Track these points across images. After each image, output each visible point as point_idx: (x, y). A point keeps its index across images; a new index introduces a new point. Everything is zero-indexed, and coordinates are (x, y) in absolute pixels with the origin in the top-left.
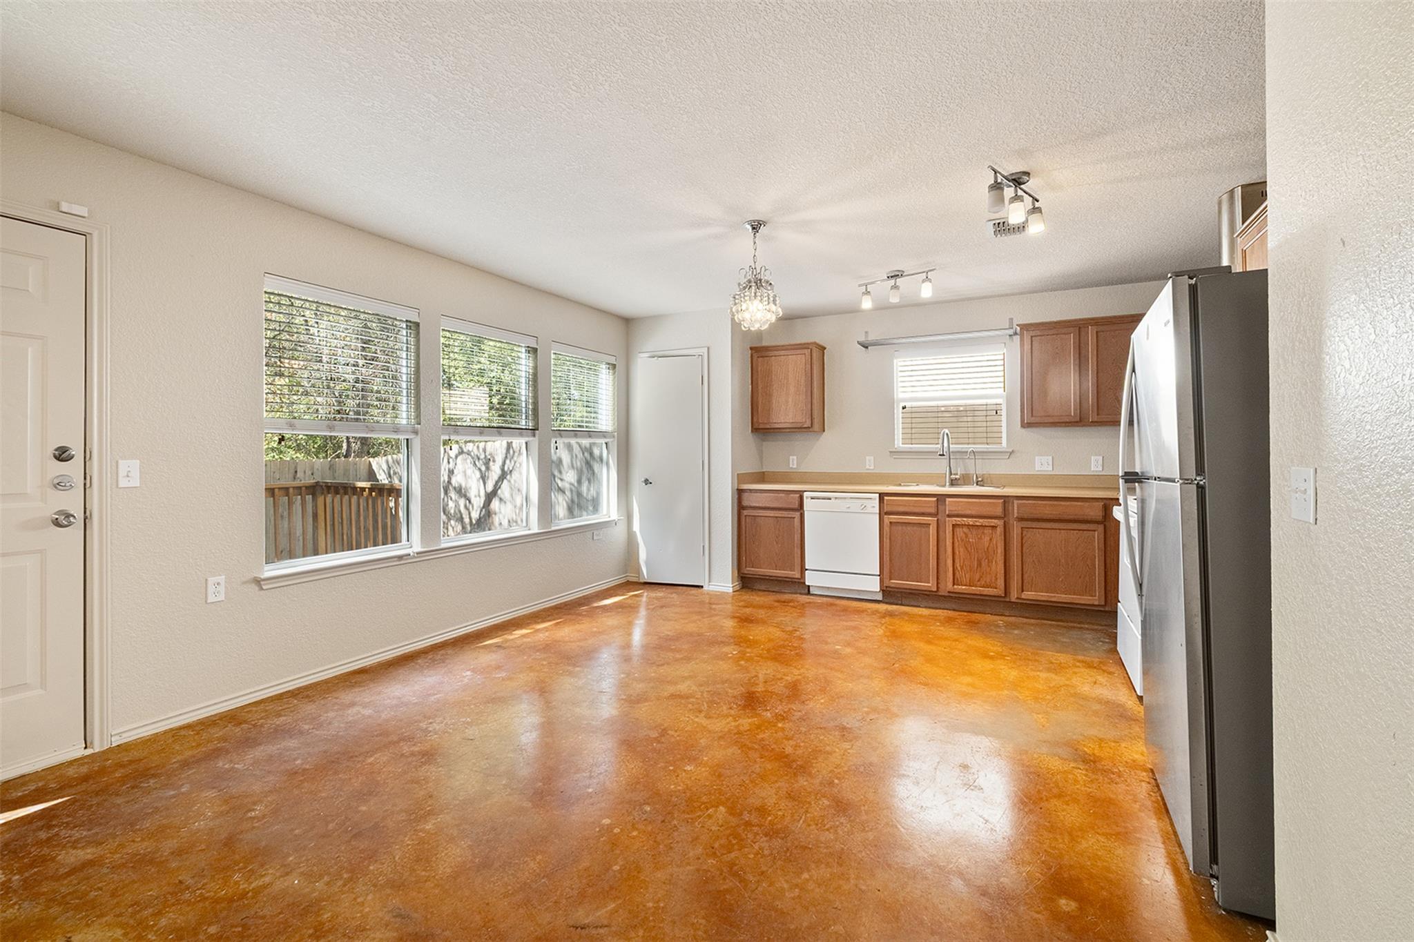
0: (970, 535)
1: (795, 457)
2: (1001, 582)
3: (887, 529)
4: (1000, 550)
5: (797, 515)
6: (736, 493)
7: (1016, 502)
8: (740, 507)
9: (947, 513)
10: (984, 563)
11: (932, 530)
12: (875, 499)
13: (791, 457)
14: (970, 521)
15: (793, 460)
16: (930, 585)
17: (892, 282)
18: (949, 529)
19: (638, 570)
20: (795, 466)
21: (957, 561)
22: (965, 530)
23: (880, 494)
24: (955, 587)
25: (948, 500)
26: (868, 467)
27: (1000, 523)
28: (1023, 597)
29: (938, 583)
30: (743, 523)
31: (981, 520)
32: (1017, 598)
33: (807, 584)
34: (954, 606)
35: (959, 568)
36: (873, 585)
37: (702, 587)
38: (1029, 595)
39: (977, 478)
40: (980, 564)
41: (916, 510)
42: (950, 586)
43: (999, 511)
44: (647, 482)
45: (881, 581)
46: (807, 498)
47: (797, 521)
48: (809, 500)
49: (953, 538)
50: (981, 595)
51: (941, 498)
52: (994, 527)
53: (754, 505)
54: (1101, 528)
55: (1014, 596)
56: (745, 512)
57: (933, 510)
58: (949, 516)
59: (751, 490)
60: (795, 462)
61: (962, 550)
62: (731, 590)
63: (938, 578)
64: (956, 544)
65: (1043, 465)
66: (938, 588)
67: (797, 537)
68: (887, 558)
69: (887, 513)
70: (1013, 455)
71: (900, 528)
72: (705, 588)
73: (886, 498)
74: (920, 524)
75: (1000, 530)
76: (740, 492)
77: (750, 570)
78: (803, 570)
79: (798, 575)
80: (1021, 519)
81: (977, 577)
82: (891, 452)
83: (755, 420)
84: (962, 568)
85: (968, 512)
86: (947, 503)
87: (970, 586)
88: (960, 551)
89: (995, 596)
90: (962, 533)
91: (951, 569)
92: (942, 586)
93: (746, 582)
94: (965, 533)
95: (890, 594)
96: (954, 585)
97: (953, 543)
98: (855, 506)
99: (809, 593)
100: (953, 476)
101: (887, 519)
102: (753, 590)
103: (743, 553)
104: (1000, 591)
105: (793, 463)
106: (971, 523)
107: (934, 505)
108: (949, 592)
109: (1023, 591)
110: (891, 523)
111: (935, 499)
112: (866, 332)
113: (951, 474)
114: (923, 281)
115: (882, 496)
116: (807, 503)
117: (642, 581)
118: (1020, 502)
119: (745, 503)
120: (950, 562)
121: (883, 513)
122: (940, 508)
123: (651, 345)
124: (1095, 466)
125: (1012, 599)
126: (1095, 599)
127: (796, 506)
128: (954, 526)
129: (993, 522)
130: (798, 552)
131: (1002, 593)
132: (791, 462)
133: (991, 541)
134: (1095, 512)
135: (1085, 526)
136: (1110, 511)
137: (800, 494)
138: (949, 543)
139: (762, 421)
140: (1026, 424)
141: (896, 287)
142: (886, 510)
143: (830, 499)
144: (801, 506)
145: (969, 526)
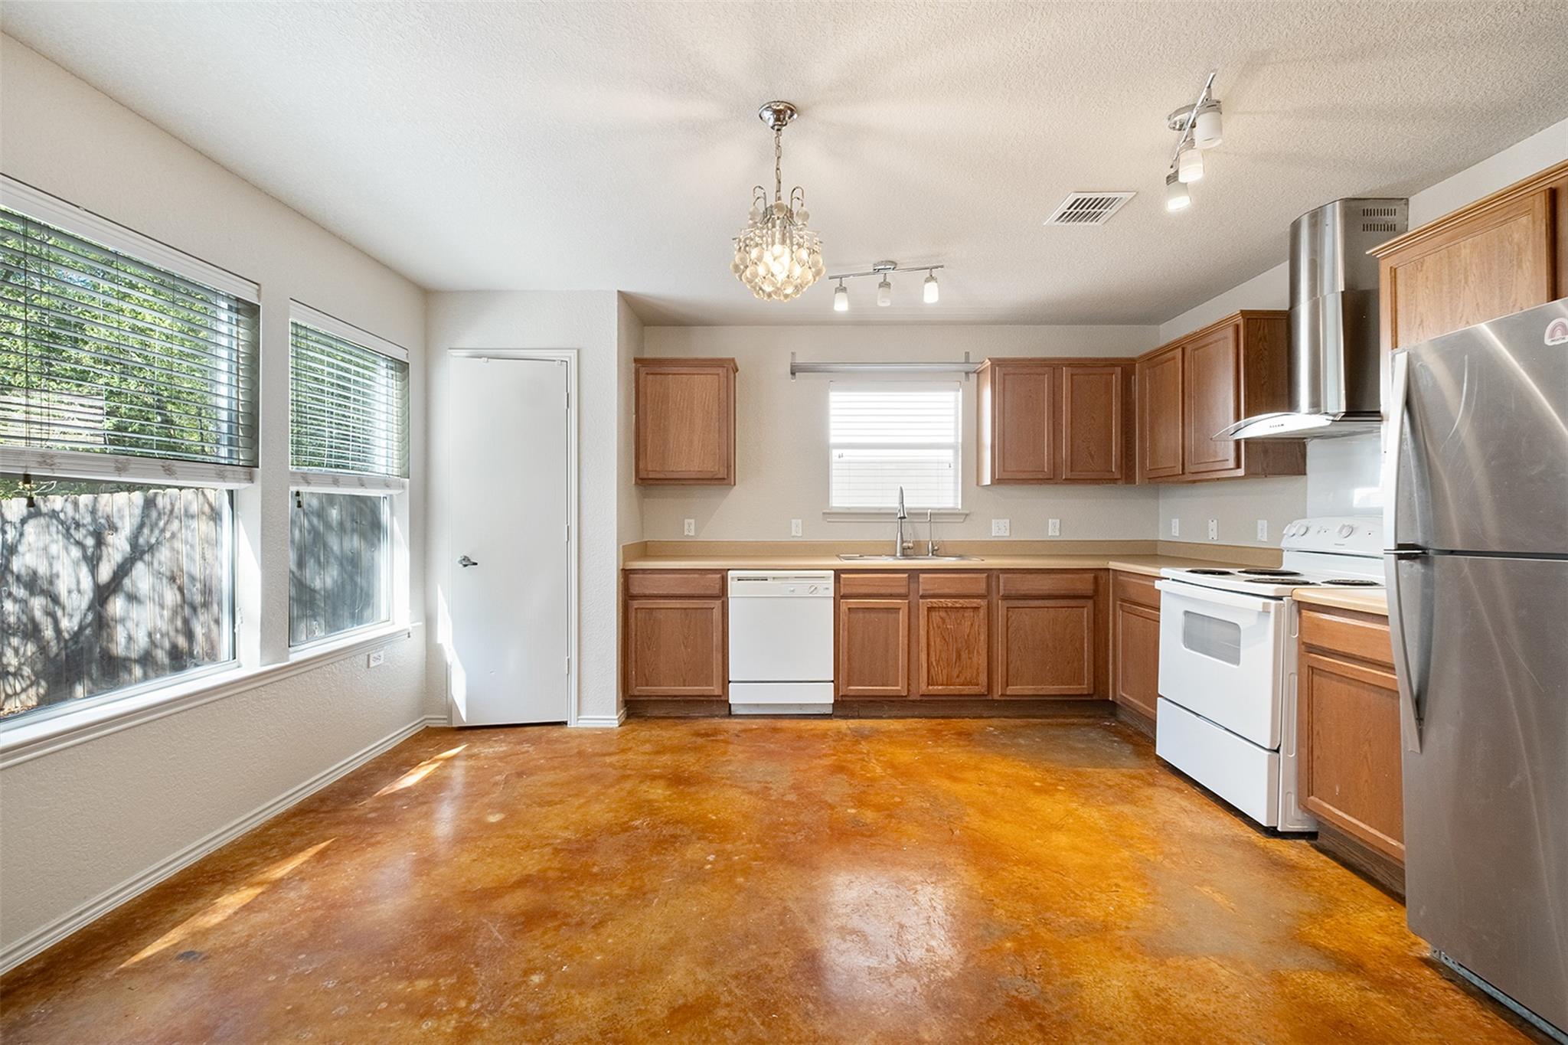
0: (948, 621)
1: (692, 521)
2: (983, 678)
3: (843, 617)
4: (983, 637)
5: (718, 603)
6: (620, 572)
7: (1001, 577)
8: (628, 596)
9: (921, 593)
10: (964, 655)
11: (902, 616)
12: (829, 577)
13: (688, 521)
14: (949, 602)
15: (689, 524)
16: (899, 688)
17: (880, 278)
18: (923, 613)
19: (450, 709)
20: (692, 533)
21: (932, 654)
22: (943, 614)
23: (836, 571)
24: (930, 687)
25: (922, 576)
26: (794, 534)
27: (983, 603)
28: (1008, 693)
29: (909, 685)
30: (632, 621)
31: (961, 601)
32: (1002, 695)
33: (730, 702)
34: (928, 713)
35: (934, 664)
36: (824, 696)
37: (565, 723)
38: (1014, 690)
39: (933, 547)
40: (959, 656)
41: (883, 591)
42: (924, 688)
43: (982, 588)
44: (467, 562)
45: (836, 689)
46: (732, 578)
47: (717, 614)
48: (736, 582)
49: (928, 626)
50: (961, 695)
51: (912, 575)
52: (976, 609)
53: (647, 592)
54: (1090, 603)
55: (997, 695)
56: (636, 604)
57: (903, 591)
58: (923, 597)
59: (644, 571)
60: (693, 527)
61: (938, 640)
62: (615, 724)
63: (908, 679)
64: (932, 633)
65: (1000, 529)
66: (909, 690)
67: (717, 637)
68: (843, 657)
69: (844, 597)
70: (968, 518)
71: (861, 615)
72: (572, 724)
73: (843, 576)
74: (888, 610)
75: (982, 613)
76: (626, 575)
77: (640, 690)
78: (726, 682)
79: (715, 690)
80: (1006, 598)
81: (955, 673)
82: (824, 513)
83: (641, 466)
84: (938, 662)
85: (946, 591)
86: (921, 580)
87: (947, 685)
88: (936, 642)
89: (976, 695)
90: (938, 618)
91: (925, 665)
92: (913, 688)
93: (634, 707)
94: (942, 618)
95: (844, 706)
96: (928, 684)
97: (928, 633)
98: (802, 588)
99: (730, 715)
100: (905, 544)
101: (845, 604)
102: (647, 718)
103: (632, 667)
104: (982, 686)
105: (690, 529)
106: (950, 605)
107: (905, 583)
108: (922, 695)
109: (1007, 686)
110: (849, 609)
111: (906, 575)
112: (793, 354)
113: (903, 542)
114: (927, 281)
115: (838, 573)
116: (733, 587)
117: (455, 725)
118: (1006, 575)
119: (635, 590)
120: (923, 657)
121: (839, 597)
122: (913, 586)
123: (475, 336)
124: (1053, 530)
125: (996, 697)
126: (1084, 687)
127: (716, 591)
128: (930, 609)
129: (976, 602)
130: (717, 657)
131: (984, 690)
132: (686, 527)
133: (973, 626)
134: (1085, 585)
135: (1073, 603)
136: (1102, 582)
137: (723, 573)
138: (923, 633)
139: (652, 468)
140: (997, 481)
141: (885, 284)
142: (842, 592)
143: (766, 579)
144: (722, 592)
145: (946, 609)
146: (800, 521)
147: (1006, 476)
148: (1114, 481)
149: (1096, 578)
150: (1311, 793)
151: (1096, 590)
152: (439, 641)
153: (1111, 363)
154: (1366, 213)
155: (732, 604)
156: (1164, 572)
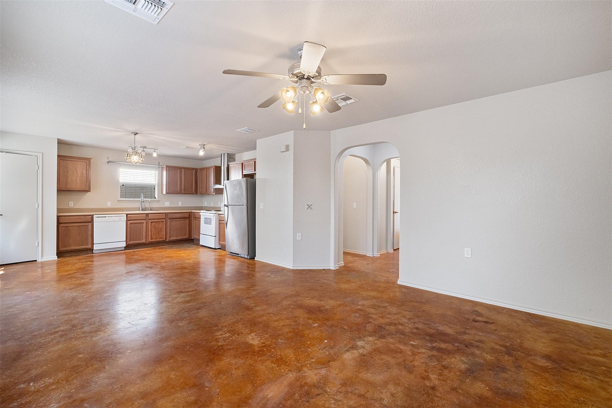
0: (156, 225)
1: (72, 202)
2: (164, 237)
3: (128, 225)
4: (164, 228)
5: (90, 224)
8: (59, 223)
9: (149, 219)
10: (160, 232)
11: (144, 224)
12: (124, 216)
13: (70, 202)
14: (156, 221)
16: (144, 241)
18: (150, 223)
20: (72, 206)
21: (152, 232)
22: (155, 223)
23: (126, 214)
25: (149, 215)
26: (108, 206)
27: (164, 220)
28: (170, 239)
29: (146, 240)
30: (60, 230)
31: (159, 220)
33: (94, 249)
36: (124, 245)
37: (36, 260)
38: (172, 239)
39: (150, 208)
40: (158, 232)
41: (139, 219)
42: (150, 240)
43: (164, 217)
45: (126, 243)
46: (95, 217)
47: (90, 227)
48: (96, 218)
50: (159, 241)
51: (147, 214)
52: (163, 222)
53: (66, 222)
54: (188, 219)
56: (62, 225)
57: (145, 218)
58: (149, 220)
59: (61, 216)
60: (72, 204)
61: (153, 229)
62: (56, 258)
64: (152, 227)
65: (167, 204)
67: (90, 233)
68: (128, 235)
71: (133, 225)
72: (39, 261)
73: (128, 215)
74: (141, 223)
75: (164, 222)
76: (58, 217)
77: (62, 249)
78: (93, 244)
79: (90, 247)
80: (170, 219)
81: (158, 236)
82: (118, 200)
84: (153, 234)
85: (156, 218)
86: (149, 216)
87: (156, 239)
88: (153, 230)
89: (163, 241)
90: (153, 224)
91: (150, 235)
92: (147, 241)
93: (60, 254)
95: (128, 247)
97: (151, 227)
98: (117, 219)
99: (93, 253)
100: (143, 208)
101: (129, 222)
102: (65, 257)
103: (60, 242)
107: (145, 216)
108: (149, 242)
110: (130, 223)
111: (145, 215)
112: (108, 157)
113: (142, 207)
114: (154, 152)
115: (127, 215)
118: (170, 214)
120: (150, 233)
121: (127, 220)
122: (147, 217)
124: (180, 204)
125: (167, 241)
126: (187, 237)
127: (90, 220)
128: (151, 222)
130: (90, 238)
131: (165, 240)
133: (162, 225)
134: (187, 215)
135: (185, 219)
136: (190, 215)
137: (92, 216)
138: (150, 228)
139: (62, 186)
140: (167, 193)
141: (143, 151)
142: (128, 219)
143: (106, 217)
144: (92, 221)
145: (156, 222)
146: (110, 202)
147: (169, 192)
148: (193, 194)
149: (189, 214)
150: (220, 241)
151: (189, 216)
153: (193, 169)
154: (230, 156)
155: (95, 224)
156: (202, 211)
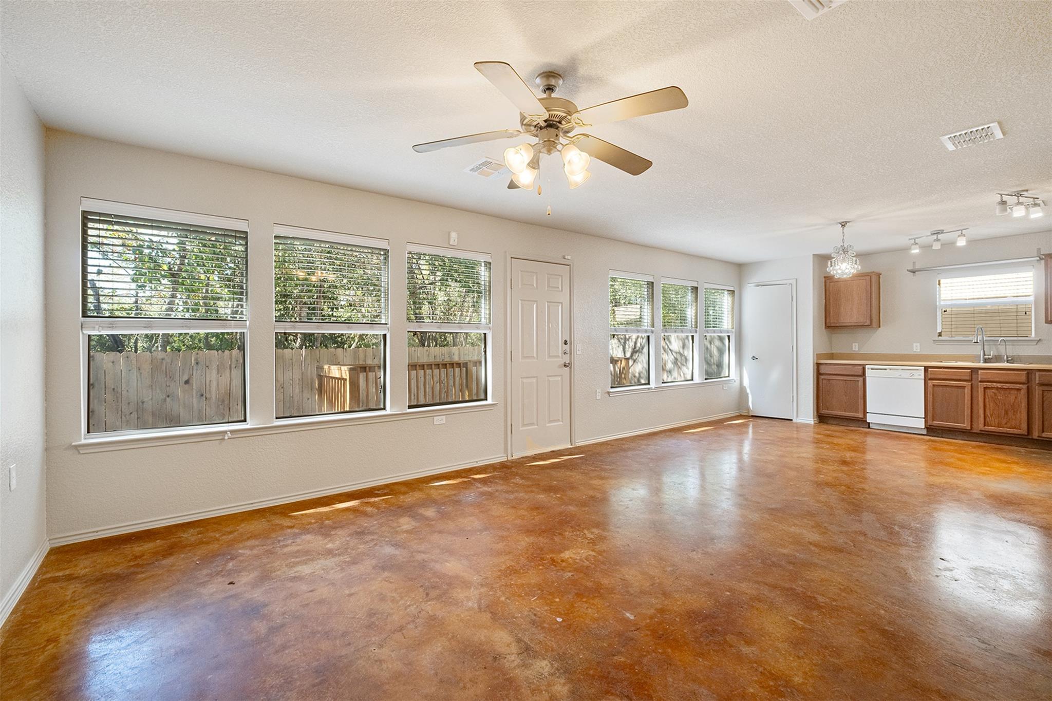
0: (998, 394)
1: (857, 344)
2: (1024, 426)
3: (930, 389)
4: (1024, 405)
5: (861, 379)
6: (815, 365)
7: (1037, 374)
8: (818, 374)
9: (979, 379)
10: (1010, 414)
11: (967, 391)
12: (921, 370)
13: (854, 344)
14: (999, 385)
15: (855, 346)
16: (966, 425)
17: (935, 237)
18: (981, 391)
19: (748, 409)
20: (857, 349)
21: (988, 410)
22: (995, 391)
23: (925, 367)
24: (986, 427)
25: (980, 371)
26: (915, 350)
27: (1024, 387)
28: (1043, 436)
29: (971, 425)
30: (821, 384)
31: (1007, 385)
32: (1038, 436)
33: (868, 421)
34: (985, 440)
35: (989, 415)
36: (921, 424)
37: (792, 420)
38: (1048, 435)
39: (1007, 357)
40: (1006, 412)
41: (954, 377)
42: (981, 427)
43: (1023, 378)
44: (754, 358)
45: (926, 422)
46: (868, 369)
47: (861, 383)
48: (870, 370)
49: (984, 396)
50: (1007, 433)
51: (974, 370)
52: (1019, 390)
53: (827, 372)
55: (1035, 435)
56: (822, 377)
57: (968, 378)
58: (981, 382)
59: (826, 364)
60: (857, 347)
61: (992, 404)
62: (812, 423)
63: (971, 422)
64: (987, 400)
66: (971, 427)
67: (861, 393)
68: (930, 407)
69: (930, 379)
70: (1040, 343)
71: (941, 389)
72: (794, 420)
73: (929, 369)
74: (957, 387)
75: (1023, 392)
76: (818, 365)
77: (824, 412)
78: (865, 413)
79: (861, 415)
80: (1042, 385)
81: (1005, 422)
82: (934, 340)
83: (828, 321)
84: (992, 415)
85: (997, 379)
86: (980, 373)
87: (999, 427)
88: (990, 405)
89: (1017, 434)
90: (992, 393)
91: (982, 416)
92: (975, 426)
93: (822, 418)
94: (995, 394)
95: (931, 430)
96: (985, 426)
97: (984, 399)
98: (906, 374)
99: (869, 427)
100: (986, 356)
101: (930, 383)
102: (827, 424)
103: (820, 401)
104: (1023, 430)
105: (856, 347)
106: (999, 387)
107: (968, 374)
108: (981, 431)
109: (1043, 432)
110: (933, 385)
111: (970, 371)
113: (984, 355)
114: (959, 236)
115: (926, 369)
116: (868, 372)
117: (751, 414)
118: (1040, 373)
119: (822, 371)
120: (982, 411)
121: (927, 379)
122: (974, 376)
123: (758, 277)
125: (1034, 437)
127: (860, 373)
128: (985, 388)
129: (1018, 386)
130: (861, 402)
131: (1024, 433)
132: (853, 347)
133: (1017, 399)
137: (865, 366)
138: (981, 399)
139: (832, 321)
141: (938, 240)
142: (929, 377)
143: (886, 369)
144: (864, 374)
145: (997, 388)
146: (919, 345)
152: (744, 385)
155: (867, 379)
